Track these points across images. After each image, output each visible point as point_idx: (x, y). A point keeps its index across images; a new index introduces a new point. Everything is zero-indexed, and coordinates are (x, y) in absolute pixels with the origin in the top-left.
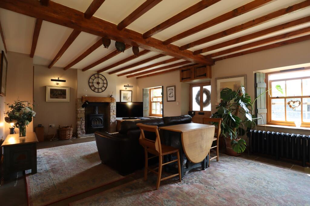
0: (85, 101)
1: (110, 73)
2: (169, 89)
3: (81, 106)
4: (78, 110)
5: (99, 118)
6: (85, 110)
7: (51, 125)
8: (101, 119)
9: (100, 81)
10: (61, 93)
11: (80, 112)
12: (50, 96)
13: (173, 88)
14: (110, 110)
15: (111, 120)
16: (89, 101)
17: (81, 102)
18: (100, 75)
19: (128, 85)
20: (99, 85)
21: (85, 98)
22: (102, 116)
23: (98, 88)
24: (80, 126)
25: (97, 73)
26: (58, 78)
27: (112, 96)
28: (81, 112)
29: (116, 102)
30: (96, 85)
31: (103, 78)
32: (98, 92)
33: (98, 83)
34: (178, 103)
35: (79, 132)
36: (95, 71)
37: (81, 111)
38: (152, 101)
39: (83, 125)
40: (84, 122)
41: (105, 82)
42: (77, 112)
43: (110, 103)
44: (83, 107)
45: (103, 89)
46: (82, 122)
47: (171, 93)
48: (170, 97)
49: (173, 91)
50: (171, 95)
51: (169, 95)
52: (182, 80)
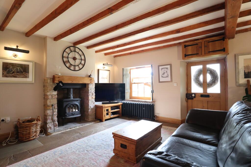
0: (58, 82)
1: (88, 47)
2: (162, 69)
3: (53, 88)
4: (48, 94)
5: (75, 104)
6: (57, 94)
7: (3, 118)
8: (77, 105)
9: (77, 56)
10: (21, 69)
11: (50, 97)
12: (3, 74)
13: (169, 67)
14: (88, 93)
15: (90, 105)
16: (64, 82)
17: (52, 83)
18: (77, 49)
19: (107, 63)
20: (75, 62)
21: (59, 77)
22: (79, 101)
23: (74, 65)
24: (50, 117)
25: (72, 45)
26: (17, 47)
27: (91, 76)
28: (52, 97)
29: (95, 84)
30: (72, 61)
31: (80, 53)
32: (74, 70)
33: (74, 59)
34: (175, 85)
35: (50, 125)
36: (71, 43)
37: (52, 95)
38: (132, 82)
39: (55, 115)
40: (56, 111)
41: (83, 57)
42: (45, 97)
43: (88, 84)
44: (55, 89)
45: (81, 66)
46: (54, 110)
47: (165, 73)
48: (164, 77)
49: (167, 70)
50: (165, 75)
51: (162, 75)
52: (185, 57)
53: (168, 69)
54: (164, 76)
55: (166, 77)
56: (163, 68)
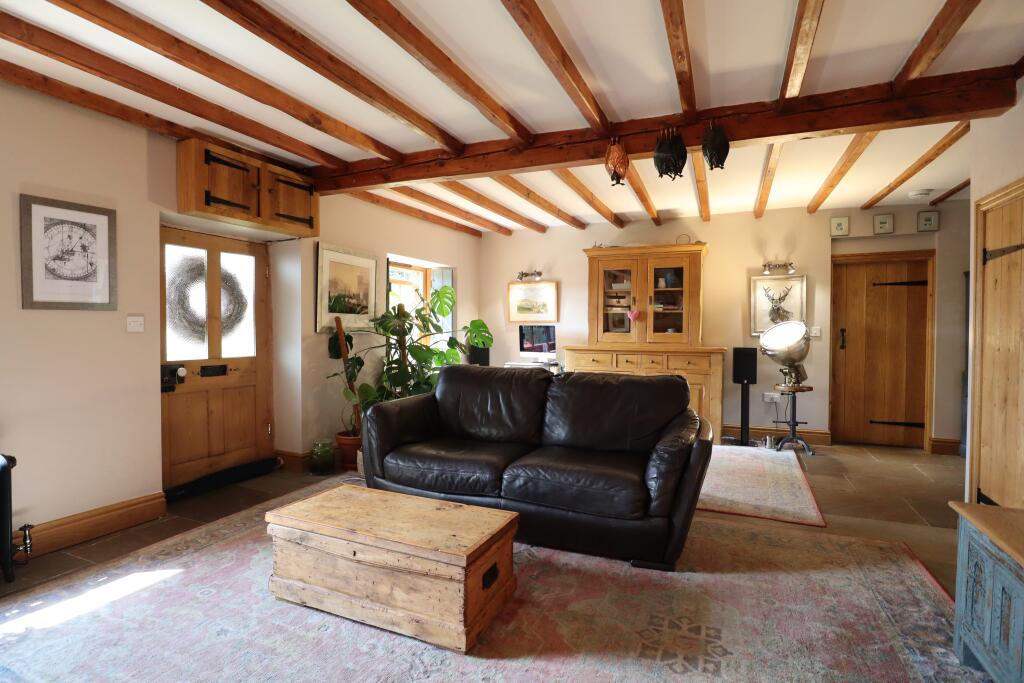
2: (52, 223)
13: (98, 221)
34: (135, 324)
47: (72, 252)
48: (66, 278)
49: (90, 239)
50: (76, 265)
51: (53, 265)
52: (208, 203)
53: (94, 235)
54: (66, 268)
55: (77, 279)
56: (62, 222)
